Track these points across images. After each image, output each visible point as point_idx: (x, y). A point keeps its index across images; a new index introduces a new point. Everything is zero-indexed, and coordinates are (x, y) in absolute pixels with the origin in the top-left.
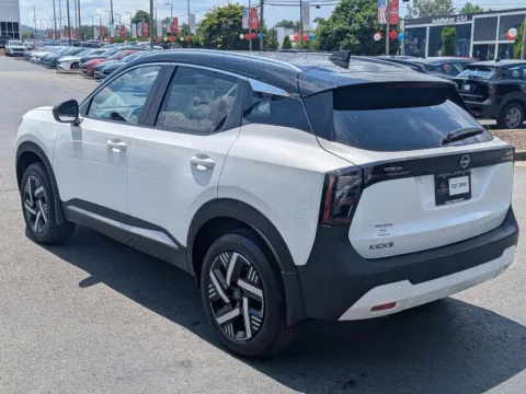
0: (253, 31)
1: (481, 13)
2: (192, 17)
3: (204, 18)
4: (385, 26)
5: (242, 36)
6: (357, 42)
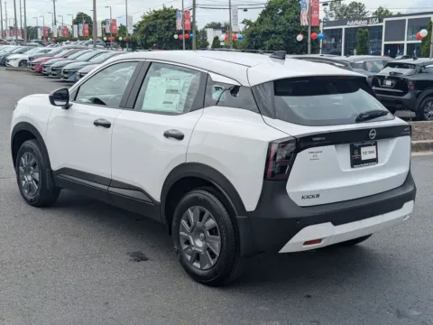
0: (186, 32)
1: (391, 16)
2: (129, 19)
3: (141, 20)
5: (176, 36)
6: (282, 42)
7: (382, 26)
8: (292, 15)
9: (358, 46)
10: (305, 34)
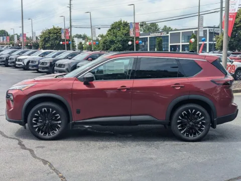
0: (67, 40)
5: (61, 43)
6: (120, 46)
7: (168, 36)
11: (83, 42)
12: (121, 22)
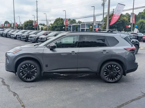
0: (36, 26)
1: (82, 23)
2: (20, 23)
3: (24, 23)
4: (65, 25)
5: (33, 27)
6: (60, 29)
7: (80, 25)
8: (62, 23)
9: (76, 30)
10: (65, 27)
11: (43, 27)
12: (60, 18)
